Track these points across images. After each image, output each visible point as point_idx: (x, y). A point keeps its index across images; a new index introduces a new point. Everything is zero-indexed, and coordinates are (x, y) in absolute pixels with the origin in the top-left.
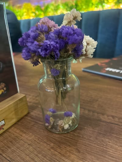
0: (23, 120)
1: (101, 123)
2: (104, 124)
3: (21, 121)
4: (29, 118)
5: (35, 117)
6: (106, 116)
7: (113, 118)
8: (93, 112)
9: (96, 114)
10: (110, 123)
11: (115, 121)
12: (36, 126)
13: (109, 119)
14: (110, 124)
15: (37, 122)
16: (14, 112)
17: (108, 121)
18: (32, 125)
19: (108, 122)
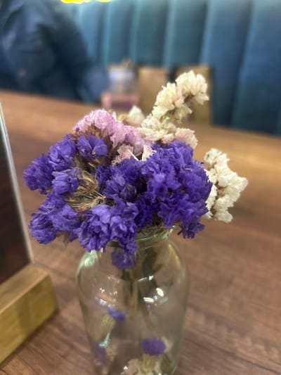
0: (41, 334)
1: (237, 363)
2: (243, 366)
3: (37, 338)
4: (56, 330)
5: (71, 327)
6: (248, 342)
7: (268, 349)
8: (218, 323)
9: (224, 331)
10: (257, 365)
11: (270, 360)
12: (73, 360)
13: (256, 351)
14: (258, 368)
15: (75, 344)
16: (17, 322)
17: (254, 358)
18: (62, 354)
19: (254, 361)
